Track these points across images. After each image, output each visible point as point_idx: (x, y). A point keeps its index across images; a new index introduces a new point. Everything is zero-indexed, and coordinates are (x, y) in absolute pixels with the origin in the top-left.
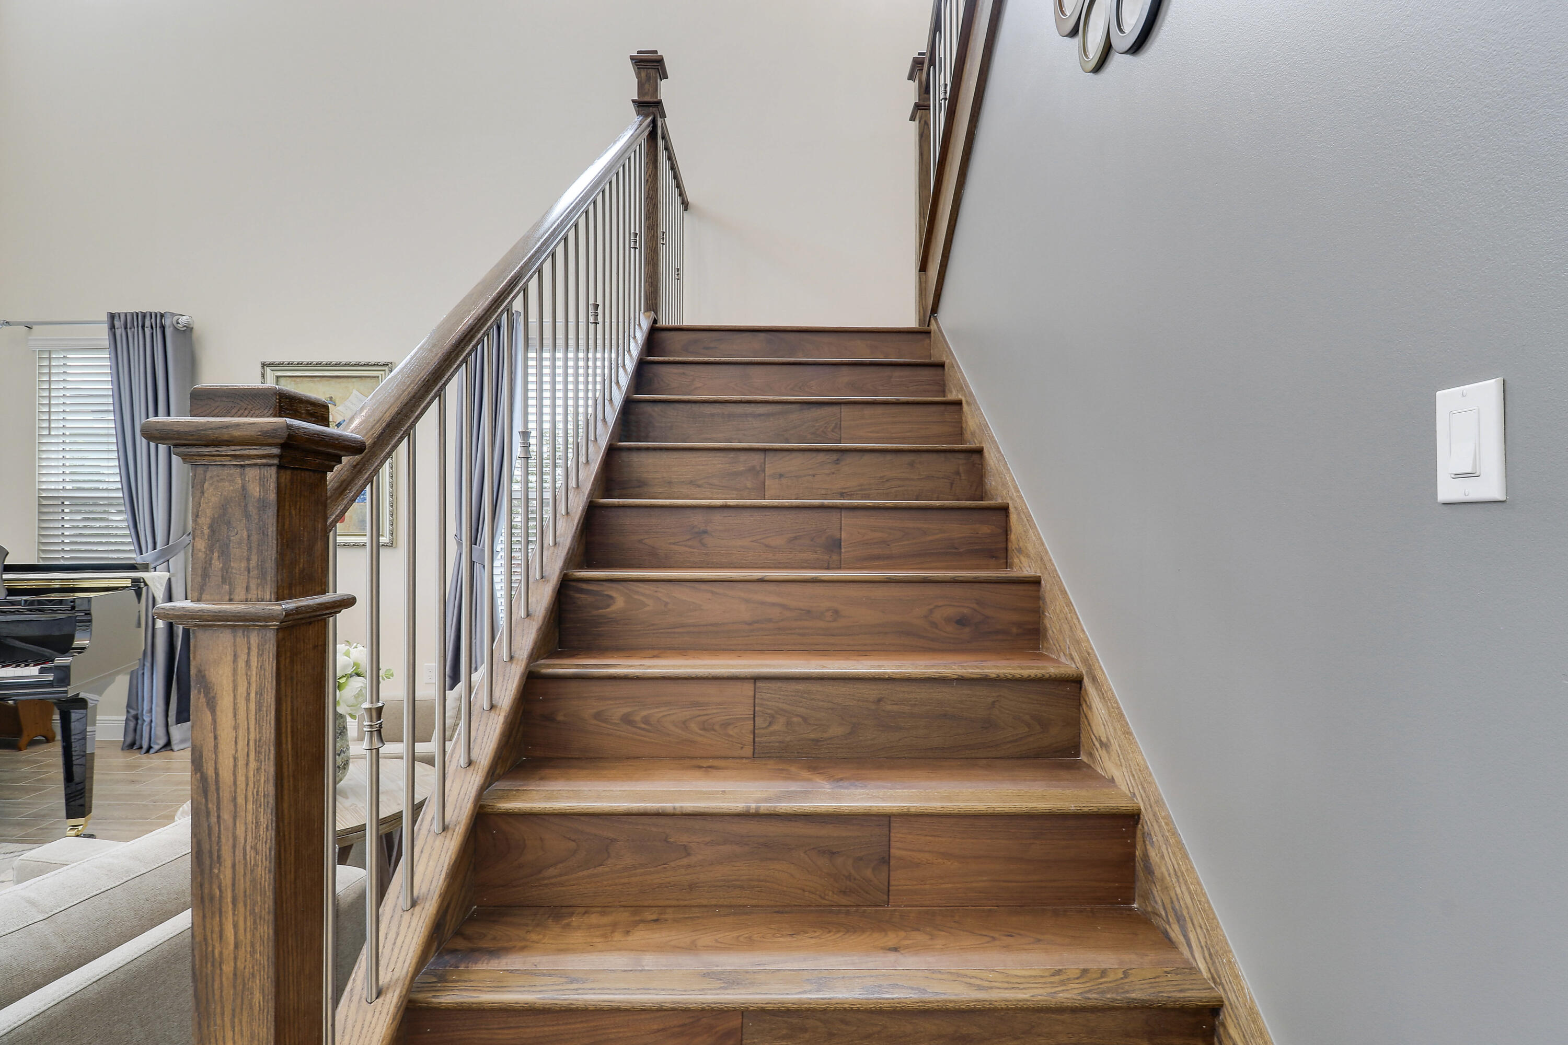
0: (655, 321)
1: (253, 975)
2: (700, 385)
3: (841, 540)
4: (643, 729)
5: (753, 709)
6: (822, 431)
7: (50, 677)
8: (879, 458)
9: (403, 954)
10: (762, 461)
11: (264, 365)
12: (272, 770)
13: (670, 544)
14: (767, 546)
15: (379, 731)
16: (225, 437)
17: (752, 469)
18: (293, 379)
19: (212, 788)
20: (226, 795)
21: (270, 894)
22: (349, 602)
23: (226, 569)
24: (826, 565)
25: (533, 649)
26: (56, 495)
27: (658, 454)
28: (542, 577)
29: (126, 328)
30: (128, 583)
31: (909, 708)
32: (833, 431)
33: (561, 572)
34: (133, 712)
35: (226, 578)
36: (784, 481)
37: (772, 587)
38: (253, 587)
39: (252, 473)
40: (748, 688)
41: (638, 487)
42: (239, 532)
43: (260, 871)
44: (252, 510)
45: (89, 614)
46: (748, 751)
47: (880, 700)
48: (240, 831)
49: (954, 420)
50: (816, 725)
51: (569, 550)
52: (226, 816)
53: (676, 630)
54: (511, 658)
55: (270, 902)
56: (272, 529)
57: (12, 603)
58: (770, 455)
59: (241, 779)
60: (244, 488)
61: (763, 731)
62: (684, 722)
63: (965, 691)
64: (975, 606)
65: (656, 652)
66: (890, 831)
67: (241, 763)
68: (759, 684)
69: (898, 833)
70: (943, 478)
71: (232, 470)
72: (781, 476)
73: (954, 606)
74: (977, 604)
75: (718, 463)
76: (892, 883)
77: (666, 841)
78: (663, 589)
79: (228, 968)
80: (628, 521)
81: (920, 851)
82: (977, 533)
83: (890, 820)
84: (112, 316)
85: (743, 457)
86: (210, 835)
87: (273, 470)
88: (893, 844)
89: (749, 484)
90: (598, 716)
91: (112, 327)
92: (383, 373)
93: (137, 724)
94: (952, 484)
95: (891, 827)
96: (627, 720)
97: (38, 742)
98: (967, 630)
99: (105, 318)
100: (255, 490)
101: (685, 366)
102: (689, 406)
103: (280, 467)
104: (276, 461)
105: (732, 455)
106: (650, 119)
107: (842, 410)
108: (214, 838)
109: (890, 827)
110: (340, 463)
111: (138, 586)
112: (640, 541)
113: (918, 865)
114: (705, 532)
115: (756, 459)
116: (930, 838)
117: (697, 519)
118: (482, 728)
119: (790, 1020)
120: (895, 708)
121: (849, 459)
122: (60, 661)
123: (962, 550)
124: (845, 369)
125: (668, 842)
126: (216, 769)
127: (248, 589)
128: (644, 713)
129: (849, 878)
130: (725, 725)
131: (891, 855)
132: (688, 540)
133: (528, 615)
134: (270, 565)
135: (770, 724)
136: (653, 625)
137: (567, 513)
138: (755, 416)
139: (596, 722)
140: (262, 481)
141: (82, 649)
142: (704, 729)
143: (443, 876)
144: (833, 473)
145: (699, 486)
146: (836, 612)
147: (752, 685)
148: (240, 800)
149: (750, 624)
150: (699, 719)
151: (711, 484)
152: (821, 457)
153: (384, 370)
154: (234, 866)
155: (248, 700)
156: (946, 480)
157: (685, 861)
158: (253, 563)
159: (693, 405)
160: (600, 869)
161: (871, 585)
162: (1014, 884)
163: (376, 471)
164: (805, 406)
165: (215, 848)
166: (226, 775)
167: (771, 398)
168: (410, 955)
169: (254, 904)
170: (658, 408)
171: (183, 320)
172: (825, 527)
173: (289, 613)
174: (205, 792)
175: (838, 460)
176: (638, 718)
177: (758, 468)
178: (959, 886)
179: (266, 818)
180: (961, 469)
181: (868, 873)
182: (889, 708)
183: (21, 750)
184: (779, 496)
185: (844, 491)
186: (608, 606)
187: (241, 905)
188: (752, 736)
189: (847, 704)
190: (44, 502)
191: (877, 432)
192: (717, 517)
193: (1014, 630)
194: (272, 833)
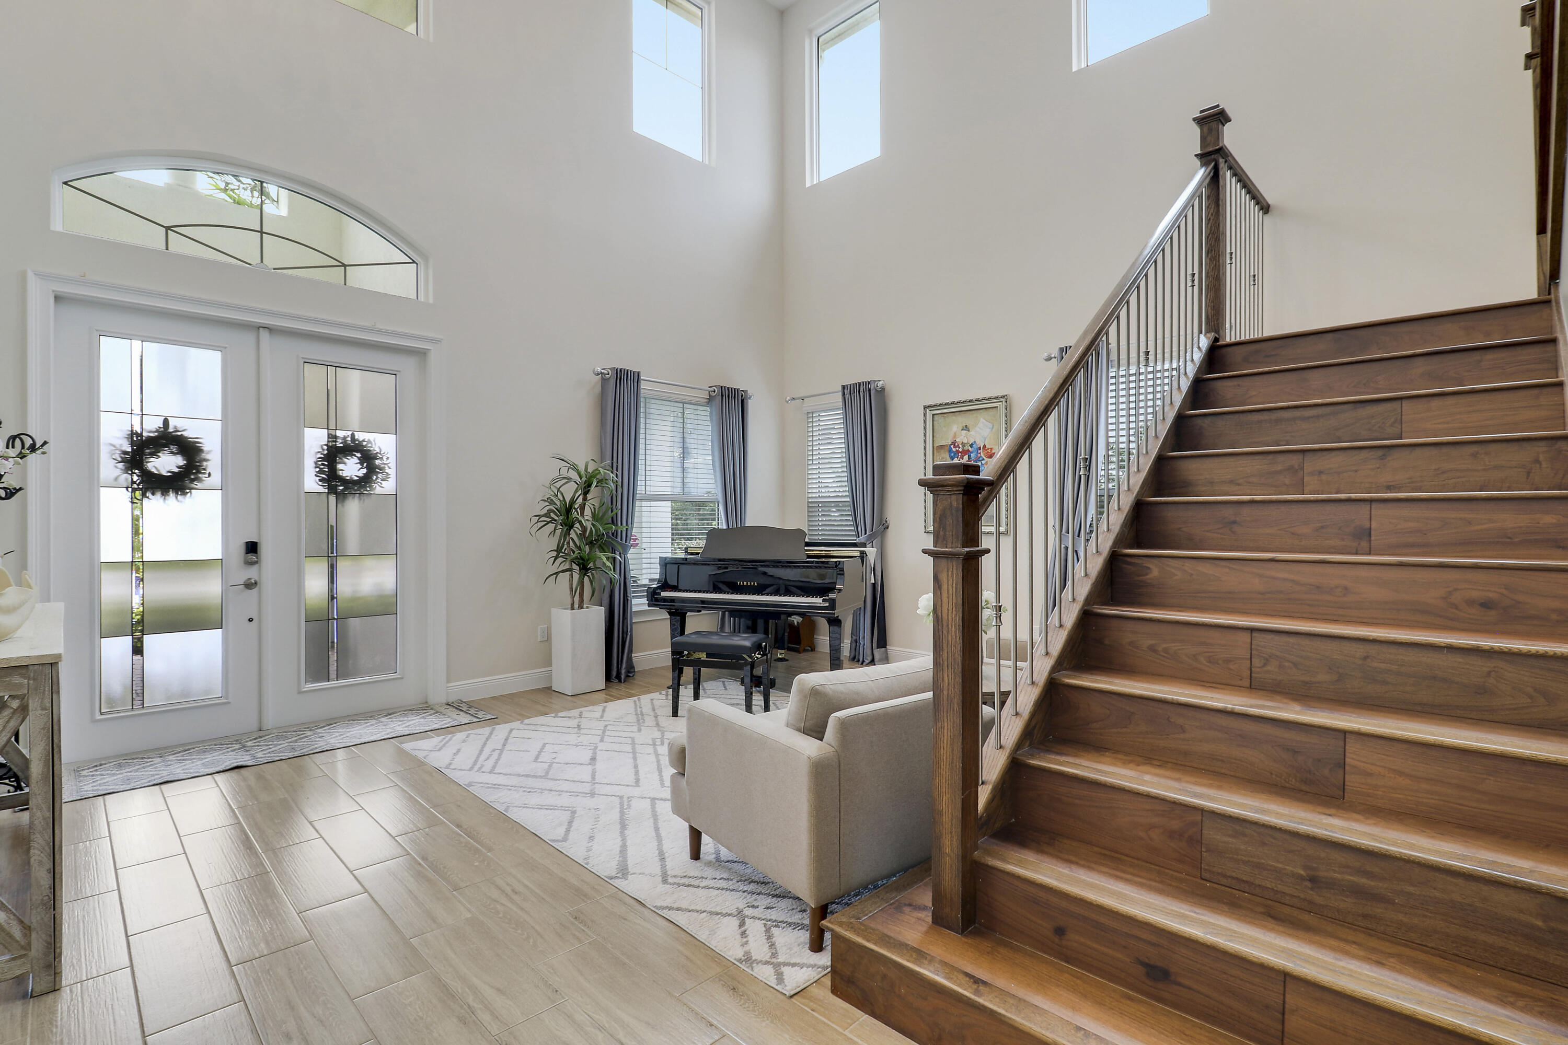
0: (1216, 340)
1: (954, 697)
2: (1254, 393)
3: (1370, 529)
4: (1164, 657)
5: (1250, 652)
6: (1379, 427)
7: (827, 604)
8: (1434, 451)
9: (1012, 733)
10: (1302, 460)
11: (925, 407)
12: (961, 615)
13: (1204, 531)
14: (1293, 534)
15: (1000, 617)
16: (945, 484)
17: (1291, 469)
18: (943, 415)
19: (940, 620)
20: (945, 623)
21: (960, 665)
22: (988, 551)
23: (945, 535)
24: (1354, 551)
25: (1088, 596)
26: (816, 500)
27: (1204, 460)
28: (1097, 552)
29: (850, 394)
30: (858, 554)
31: (1396, 667)
32: (1392, 425)
33: (1111, 549)
34: (854, 638)
35: (944, 539)
36: (1324, 477)
37: (1281, 566)
38: (954, 542)
39: (954, 497)
40: (1246, 637)
41: (1183, 487)
42: (949, 521)
43: (956, 655)
44: (954, 511)
45: (843, 570)
46: (1247, 684)
47: (1365, 658)
48: (950, 638)
49: (1552, 403)
50: (1305, 670)
51: (1117, 534)
52: (945, 632)
53: (1199, 595)
54: (1074, 600)
55: (960, 669)
56: (961, 519)
57: (808, 562)
58: (1308, 457)
59: (950, 618)
60: (951, 503)
61: (1258, 670)
62: (1194, 656)
63: (1459, 659)
64: (1504, 591)
65: (1180, 609)
66: (1345, 744)
67: (950, 611)
68: (1255, 634)
69: (1353, 747)
70: (1516, 467)
71: (947, 496)
72: (1320, 473)
73: (1480, 590)
74: (1506, 589)
75: (1257, 465)
76: (1346, 783)
77: (1168, 719)
78: (1188, 565)
79: (945, 693)
80: (1170, 514)
81: (1372, 764)
82: (1538, 523)
83: (1345, 737)
84: (844, 387)
85: (1281, 458)
86: (939, 639)
87: (961, 496)
88: (1347, 754)
89: (1287, 481)
90: (1131, 643)
91: (844, 394)
92: (1000, 403)
93: (856, 645)
94: (1529, 473)
95: (1347, 742)
96: (1152, 649)
97: (807, 651)
98: (1493, 613)
99: (840, 389)
100: (955, 504)
101: (1241, 379)
102: (1237, 416)
103: (964, 494)
104: (962, 492)
105: (1271, 457)
106: (1213, 164)
107: (1403, 405)
108: (941, 640)
109: (1345, 741)
110: (984, 490)
111: (863, 555)
112: (1179, 529)
113: (1371, 775)
114: (1234, 522)
115: (1294, 460)
116: (1383, 756)
117: (1229, 512)
118: (1054, 636)
119: (1234, 826)
120: (1383, 666)
121: (1397, 453)
122: (831, 596)
123: (1516, 540)
124: (1419, 362)
125: (1169, 721)
126: (941, 613)
127: (952, 543)
128: (1165, 646)
129: (1310, 772)
130: (1228, 661)
131: (1346, 763)
132: (1219, 529)
133: (1086, 575)
134: (961, 534)
135: (1265, 665)
136: (1181, 590)
137: (1119, 509)
138: (1304, 419)
139: (1131, 648)
140: (957, 500)
141: (840, 590)
142: (1210, 662)
143: (1032, 704)
144: (1378, 468)
145: (1239, 485)
146: (1346, 588)
147: (1249, 634)
148: (950, 626)
149: (1263, 594)
150: (1207, 654)
151: (1250, 483)
152: (1364, 454)
153: (1002, 402)
154: (948, 652)
155: (952, 587)
156: (1520, 470)
157: (1182, 736)
158: (954, 533)
159: (1241, 415)
160: (1125, 730)
161: (1383, 567)
162: (1467, 808)
163: (998, 492)
164: (1359, 405)
165: (941, 644)
166: (945, 616)
167: (1320, 401)
168: (1015, 734)
169: (955, 668)
170: (1208, 421)
171: (880, 384)
172: (1353, 518)
173: (968, 553)
174: (938, 621)
175: (1384, 455)
176: (1160, 649)
177: (1296, 467)
178: (1409, 798)
179: (959, 635)
180: (1541, 457)
181: (1326, 772)
182: (1375, 664)
183: (800, 653)
184: (1318, 491)
185: (1391, 484)
186: (1147, 574)
187: (950, 668)
188: (1249, 672)
189: (1335, 657)
190: (810, 505)
191: (1448, 423)
192: (1246, 511)
193: (1554, 617)
194: (961, 641)
